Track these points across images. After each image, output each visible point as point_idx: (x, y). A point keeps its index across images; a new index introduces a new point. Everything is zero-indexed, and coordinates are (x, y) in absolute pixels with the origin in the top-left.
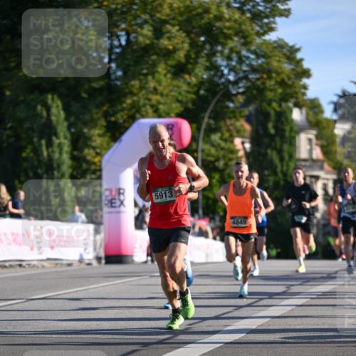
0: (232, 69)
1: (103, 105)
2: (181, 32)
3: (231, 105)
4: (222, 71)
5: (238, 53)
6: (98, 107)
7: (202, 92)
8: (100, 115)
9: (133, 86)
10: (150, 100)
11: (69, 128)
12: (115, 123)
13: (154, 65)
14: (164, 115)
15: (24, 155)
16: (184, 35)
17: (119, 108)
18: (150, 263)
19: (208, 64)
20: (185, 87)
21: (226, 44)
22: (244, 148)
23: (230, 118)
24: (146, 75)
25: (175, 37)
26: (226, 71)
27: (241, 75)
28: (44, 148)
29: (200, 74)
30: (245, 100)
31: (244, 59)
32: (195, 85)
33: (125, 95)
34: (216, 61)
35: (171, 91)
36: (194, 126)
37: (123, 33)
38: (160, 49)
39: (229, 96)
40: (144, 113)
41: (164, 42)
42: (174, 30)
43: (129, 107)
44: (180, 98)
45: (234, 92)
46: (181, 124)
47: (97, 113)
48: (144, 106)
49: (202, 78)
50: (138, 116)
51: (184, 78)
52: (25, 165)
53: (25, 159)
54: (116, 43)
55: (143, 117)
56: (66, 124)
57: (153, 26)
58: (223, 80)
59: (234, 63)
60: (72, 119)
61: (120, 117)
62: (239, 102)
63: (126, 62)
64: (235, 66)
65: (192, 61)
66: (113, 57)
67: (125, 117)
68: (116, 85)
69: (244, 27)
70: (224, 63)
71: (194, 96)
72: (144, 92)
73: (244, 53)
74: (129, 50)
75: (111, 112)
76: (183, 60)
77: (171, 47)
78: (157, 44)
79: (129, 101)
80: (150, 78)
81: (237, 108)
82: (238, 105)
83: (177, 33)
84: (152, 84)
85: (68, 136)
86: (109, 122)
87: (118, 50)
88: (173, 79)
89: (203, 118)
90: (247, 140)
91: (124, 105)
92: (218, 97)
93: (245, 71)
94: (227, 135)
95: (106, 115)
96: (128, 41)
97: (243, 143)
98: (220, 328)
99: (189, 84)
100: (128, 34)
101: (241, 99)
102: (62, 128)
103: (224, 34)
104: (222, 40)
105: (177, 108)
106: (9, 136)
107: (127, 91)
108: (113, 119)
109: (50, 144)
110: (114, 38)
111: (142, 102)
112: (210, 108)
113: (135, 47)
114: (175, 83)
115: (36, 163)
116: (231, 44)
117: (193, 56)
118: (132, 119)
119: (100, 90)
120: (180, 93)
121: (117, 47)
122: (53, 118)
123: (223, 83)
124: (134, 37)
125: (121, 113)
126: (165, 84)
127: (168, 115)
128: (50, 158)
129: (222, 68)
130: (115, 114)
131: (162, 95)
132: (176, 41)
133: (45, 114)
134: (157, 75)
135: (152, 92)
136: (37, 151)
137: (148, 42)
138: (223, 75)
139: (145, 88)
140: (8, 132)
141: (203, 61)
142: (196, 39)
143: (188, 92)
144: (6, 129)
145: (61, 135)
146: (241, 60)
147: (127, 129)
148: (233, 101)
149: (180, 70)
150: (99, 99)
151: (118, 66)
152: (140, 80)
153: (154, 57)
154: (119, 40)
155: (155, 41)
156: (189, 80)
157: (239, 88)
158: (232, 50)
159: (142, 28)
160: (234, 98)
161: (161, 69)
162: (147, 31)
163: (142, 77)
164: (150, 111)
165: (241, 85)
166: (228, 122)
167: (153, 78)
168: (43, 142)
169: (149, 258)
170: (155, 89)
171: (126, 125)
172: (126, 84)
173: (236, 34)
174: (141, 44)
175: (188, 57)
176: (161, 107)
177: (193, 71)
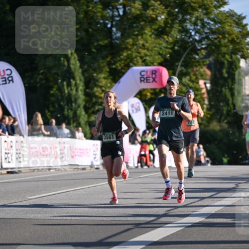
0: (197, 32)
1: (107, 57)
2: (161, 5)
3: (197, 57)
4: (191, 33)
5: (202, 20)
6: (103, 58)
7: (176, 48)
8: (105, 64)
9: (127, 43)
10: (139, 53)
11: (83, 73)
12: (115, 69)
13: (143, 29)
14: (149, 64)
15: (52, 92)
16: (164, 7)
17: (118, 58)
18: (140, 167)
19: (180, 28)
20: (164, 45)
21: (193, 14)
22: (206, 87)
23: (196, 66)
24: (137, 35)
25: (157, 9)
26: (193, 33)
27: (204, 36)
28: (65, 87)
29: (175, 35)
30: (206, 53)
31: (206, 24)
32: (171, 43)
33: (123, 50)
34: (186, 26)
35: (155, 47)
36: (171, 71)
37: (121, 7)
38: (147, 17)
39: (195, 51)
40: (136, 62)
41: (150, 12)
42: (157, 4)
43: (125, 58)
44: (161, 52)
45: (199, 48)
46: (162, 70)
47: (103, 63)
48: (136, 57)
49: (177, 38)
50: (131, 64)
51: (163, 38)
52: (53, 99)
53: (53, 95)
54: (116, 13)
55: (135, 65)
56: (80, 70)
57: (142, 2)
58: (191, 39)
59: (199, 27)
60: (86, 67)
61: (119, 66)
62: (202, 54)
63: (123, 27)
64: (199, 29)
65: (169, 25)
66: (114, 23)
67: (123, 65)
68: (116, 43)
69: (205, 2)
70: (192, 28)
71: (170, 51)
72: (135, 47)
73: (206, 20)
74: (125, 18)
75: (113, 62)
76: (163, 25)
77: (154, 16)
78: (145, 14)
79: (125, 54)
80: (140, 37)
81: (201, 59)
82: (202, 57)
83: (159, 6)
84: (141, 42)
85: (82, 79)
86: (111, 69)
87: (118, 19)
88: (155, 39)
89: (177, 66)
90: (208, 81)
91: (122, 57)
92: (188, 51)
93: (206, 33)
94: (194, 78)
95: (109, 64)
96: (124, 12)
97: (205, 84)
98: (189, 213)
99: (167, 42)
100: (124, 7)
101: (204, 52)
102: (78, 74)
103: (192, 6)
104: (190, 11)
105: (159, 59)
106: (41, 79)
107: (124, 46)
108: (114, 67)
109: (69, 85)
110: (115, 10)
111: (134, 54)
112: (182, 59)
113: (129, 16)
114: (157, 41)
115: (60, 98)
116: (196, 14)
117: (170, 22)
118: (128, 67)
119: (105, 46)
120: (161, 49)
121: (117, 16)
122: (72, 66)
123: (191, 42)
124: (129, 9)
125: (120, 63)
126: (150, 42)
127: (152, 64)
128: (69, 95)
129: (191, 31)
130: (115, 63)
131: (148, 49)
132: (158, 12)
133: (66, 63)
134: (144, 35)
135: (141, 48)
136: (60, 89)
137: (138, 12)
138: (191, 36)
139: (136, 45)
140: (41, 76)
141: (176, 26)
142: (172, 11)
143: (167, 48)
144: (39, 74)
145: (78, 78)
146: (203, 25)
147: (124, 74)
148: (198, 54)
149: (161, 32)
150: (105, 53)
151: (117, 30)
152: (133, 39)
153: (142, 23)
154: (118, 12)
155: (143, 12)
156: (167, 39)
157: (203, 45)
158: (197, 18)
159: (134, 3)
160: (199, 52)
161: (148, 31)
162: (138, 5)
163: (134, 37)
164: (140, 61)
165: (204, 43)
166: (195, 69)
167: (142, 38)
168: (65, 83)
169: (139, 164)
170: (143, 45)
171: (123, 71)
172: (123, 41)
173: (200, 7)
174: (134, 14)
175: (166, 23)
176: (147, 58)
177: (170, 33)
